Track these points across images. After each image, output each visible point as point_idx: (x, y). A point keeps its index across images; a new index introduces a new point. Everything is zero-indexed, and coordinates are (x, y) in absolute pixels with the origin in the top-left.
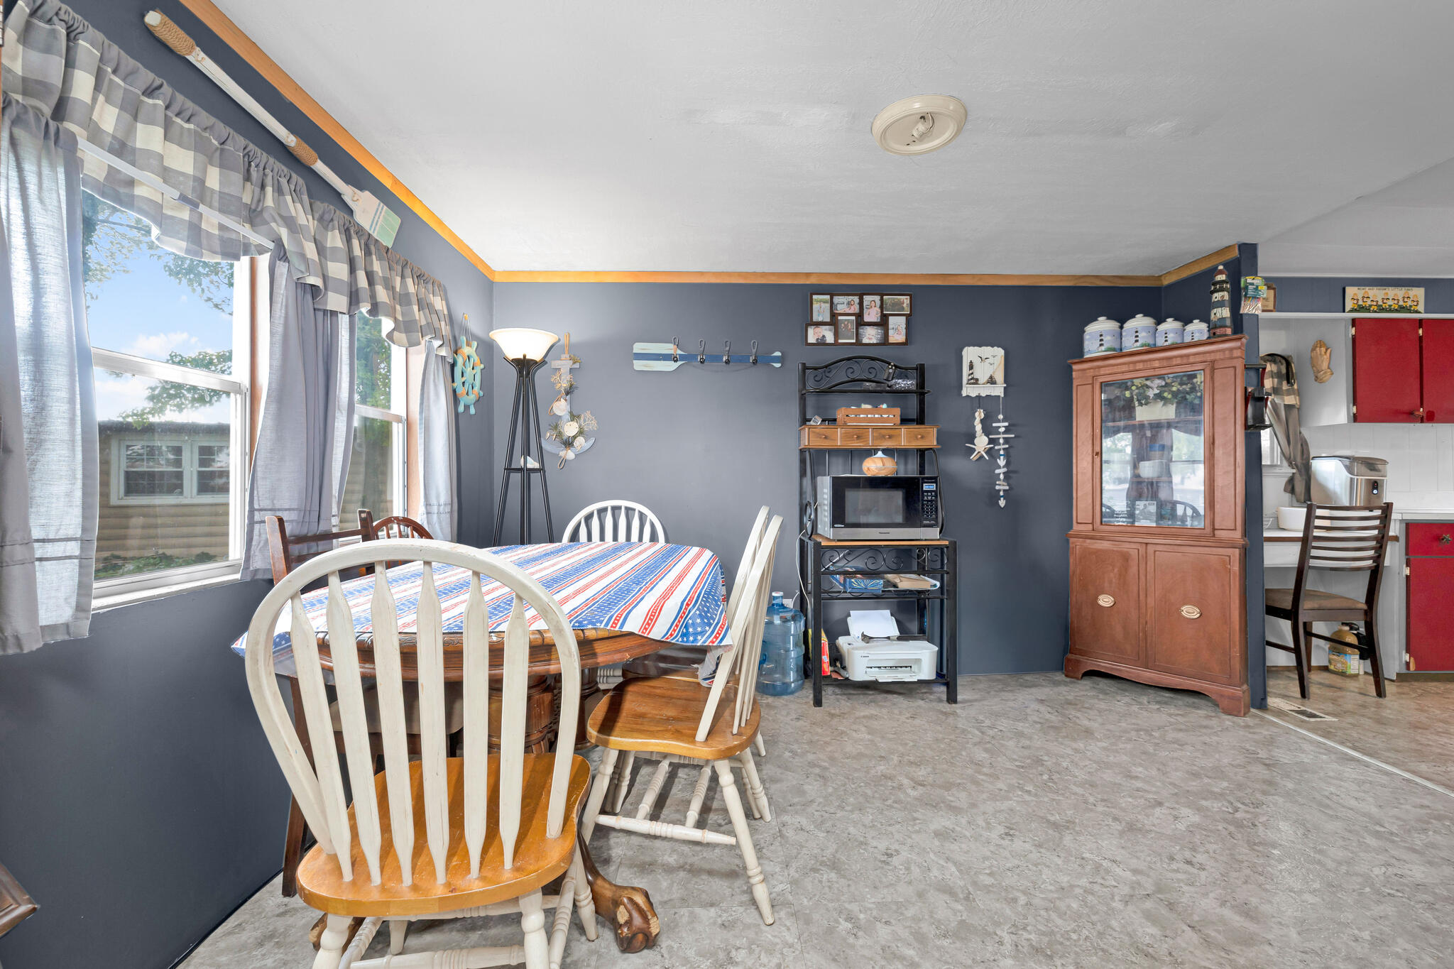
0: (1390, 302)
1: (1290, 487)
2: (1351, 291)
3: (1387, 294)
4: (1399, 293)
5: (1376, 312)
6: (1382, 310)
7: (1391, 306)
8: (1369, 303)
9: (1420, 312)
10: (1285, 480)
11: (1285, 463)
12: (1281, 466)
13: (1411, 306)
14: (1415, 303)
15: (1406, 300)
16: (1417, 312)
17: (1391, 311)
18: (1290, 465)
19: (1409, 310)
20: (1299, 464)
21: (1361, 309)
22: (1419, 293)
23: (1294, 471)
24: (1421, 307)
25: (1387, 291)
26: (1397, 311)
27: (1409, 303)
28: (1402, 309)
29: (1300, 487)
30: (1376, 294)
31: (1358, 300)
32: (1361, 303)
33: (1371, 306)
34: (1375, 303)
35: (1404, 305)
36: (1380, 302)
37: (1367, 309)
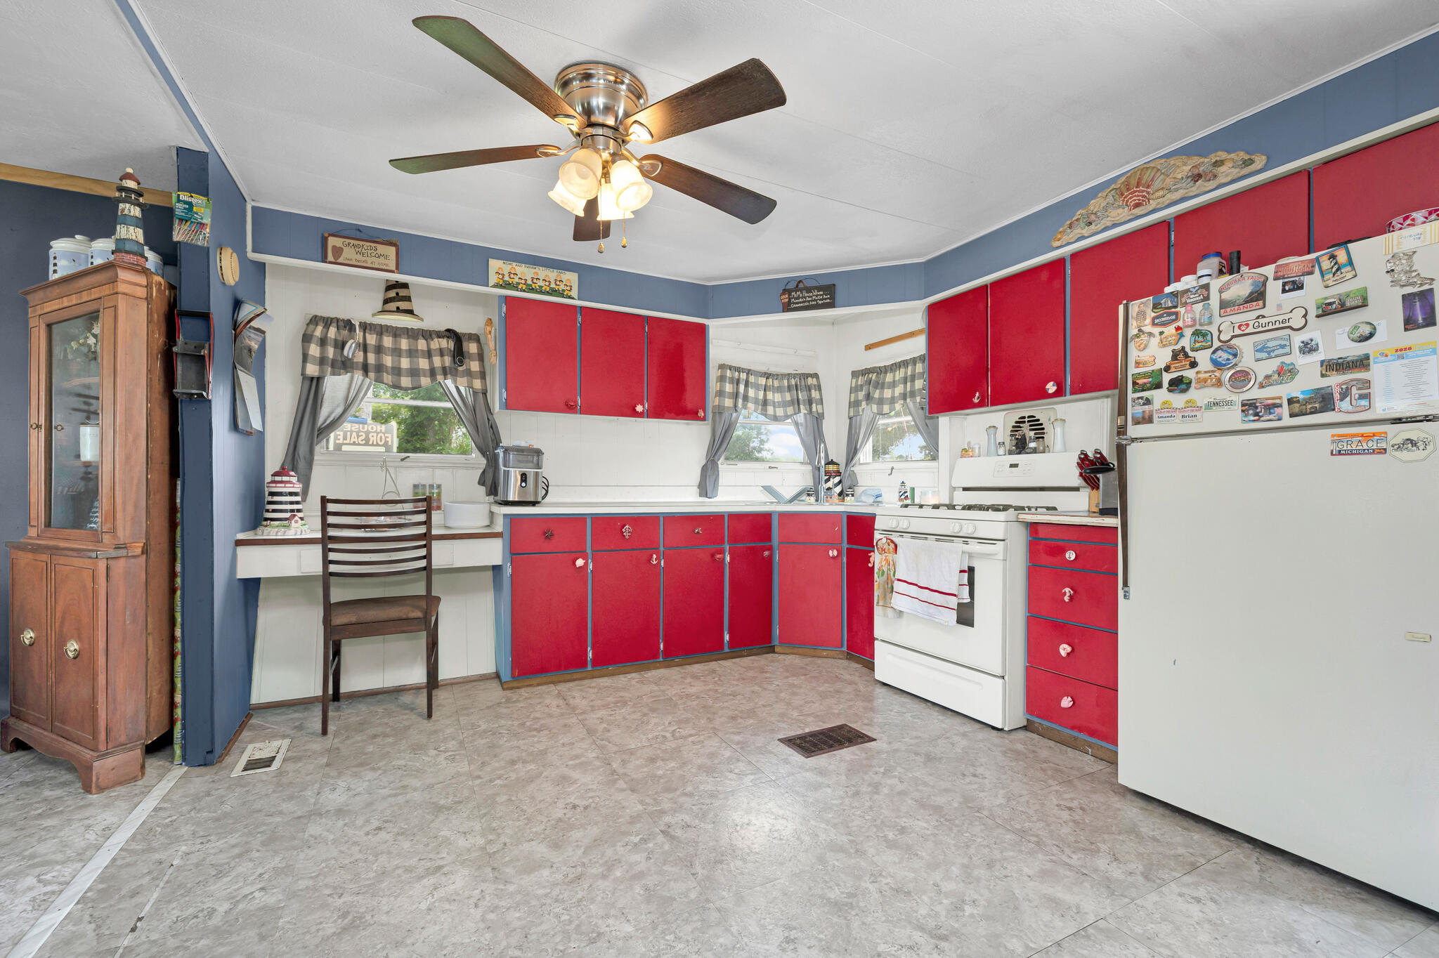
0: (541, 283)
2: (494, 265)
3: (537, 273)
4: (552, 275)
5: (524, 291)
6: (532, 290)
7: (541, 287)
8: (516, 280)
9: (573, 298)
13: (563, 290)
14: (568, 288)
15: (558, 283)
16: (570, 297)
17: (541, 292)
19: (562, 295)
21: (507, 285)
22: (572, 278)
24: (574, 293)
25: (537, 270)
26: (548, 293)
27: (562, 287)
28: (553, 292)
30: (525, 272)
31: (503, 275)
32: (507, 278)
33: (518, 284)
34: (523, 282)
35: (557, 288)
36: (529, 282)
37: (514, 287)
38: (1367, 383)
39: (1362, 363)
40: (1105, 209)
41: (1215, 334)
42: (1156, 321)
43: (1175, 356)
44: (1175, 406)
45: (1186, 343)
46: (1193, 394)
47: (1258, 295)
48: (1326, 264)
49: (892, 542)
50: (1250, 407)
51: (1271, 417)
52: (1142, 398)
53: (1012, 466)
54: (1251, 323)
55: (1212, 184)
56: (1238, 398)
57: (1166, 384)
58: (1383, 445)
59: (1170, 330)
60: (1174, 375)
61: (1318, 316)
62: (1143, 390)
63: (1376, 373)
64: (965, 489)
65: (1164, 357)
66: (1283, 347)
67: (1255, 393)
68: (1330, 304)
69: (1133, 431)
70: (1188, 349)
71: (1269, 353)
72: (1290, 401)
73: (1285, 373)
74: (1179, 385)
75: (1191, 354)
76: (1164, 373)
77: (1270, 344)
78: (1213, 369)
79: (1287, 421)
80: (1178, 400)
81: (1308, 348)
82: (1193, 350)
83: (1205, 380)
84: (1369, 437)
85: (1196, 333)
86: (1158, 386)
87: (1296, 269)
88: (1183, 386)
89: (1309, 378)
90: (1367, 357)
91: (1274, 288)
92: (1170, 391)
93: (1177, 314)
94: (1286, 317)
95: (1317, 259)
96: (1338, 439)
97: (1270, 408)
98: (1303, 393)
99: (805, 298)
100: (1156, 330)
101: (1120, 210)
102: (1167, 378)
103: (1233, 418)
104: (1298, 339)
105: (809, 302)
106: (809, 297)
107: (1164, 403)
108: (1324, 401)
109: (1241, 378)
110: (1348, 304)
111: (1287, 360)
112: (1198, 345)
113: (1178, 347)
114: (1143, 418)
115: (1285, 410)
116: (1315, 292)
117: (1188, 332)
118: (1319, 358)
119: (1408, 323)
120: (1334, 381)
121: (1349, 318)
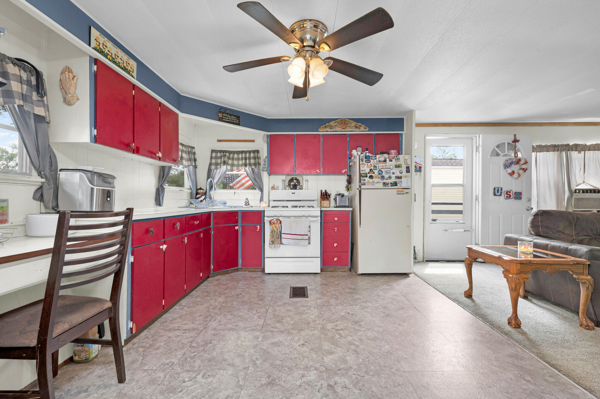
0: (119, 60)
1: (39, 194)
2: (95, 33)
3: (117, 52)
4: (125, 57)
5: (110, 61)
6: (114, 62)
7: (119, 62)
8: (107, 51)
9: (133, 78)
10: (34, 188)
11: (34, 173)
12: (30, 175)
14: (132, 70)
15: (128, 64)
17: (119, 66)
18: (40, 174)
19: (128, 72)
20: (48, 174)
22: (134, 64)
23: (43, 180)
24: (134, 75)
25: (118, 50)
26: (122, 69)
27: (129, 68)
28: (125, 69)
29: (48, 195)
30: (112, 48)
31: (100, 43)
32: (102, 47)
33: (108, 54)
34: (110, 54)
35: (127, 67)
36: (114, 56)
37: (106, 56)
38: (402, 181)
40: (336, 126)
41: (378, 167)
42: (366, 161)
44: (370, 182)
45: (372, 168)
46: (374, 179)
47: (385, 161)
48: (396, 157)
49: (279, 220)
50: (384, 184)
51: (388, 186)
52: (363, 179)
53: (292, 193)
54: (384, 166)
55: (359, 130)
56: (382, 181)
57: (368, 176)
58: (404, 193)
59: (369, 164)
60: (371, 175)
61: (395, 167)
62: (363, 177)
63: (403, 179)
64: (274, 201)
65: (368, 170)
66: (390, 172)
67: (385, 181)
68: (397, 166)
69: (363, 187)
70: (373, 169)
71: (387, 173)
72: (391, 183)
73: (390, 177)
74: (371, 177)
75: (373, 170)
76: (368, 174)
77: (387, 171)
78: (378, 174)
79: (390, 187)
80: (371, 180)
81: (393, 173)
82: (374, 170)
83: (376, 177)
84: (402, 191)
85: (374, 166)
86: (367, 177)
87: (391, 157)
88: (372, 178)
89: (393, 180)
90: (401, 177)
91: (388, 160)
92: (369, 178)
93: (370, 161)
94: (390, 166)
96: (397, 191)
97: (388, 184)
98: (393, 182)
99: (229, 118)
100: (366, 164)
101: (339, 128)
102: (368, 175)
103: (381, 186)
104: (392, 171)
105: (230, 120)
106: (230, 118)
107: (368, 181)
108: (395, 184)
109: (383, 177)
110: (400, 166)
111: (390, 175)
112: (375, 169)
113: (371, 169)
114: (363, 184)
115: (390, 185)
116: (394, 162)
117: (373, 165)
118: (395, 175)
119: (407, 172)
120: (397, 180)
121: (399, 169)
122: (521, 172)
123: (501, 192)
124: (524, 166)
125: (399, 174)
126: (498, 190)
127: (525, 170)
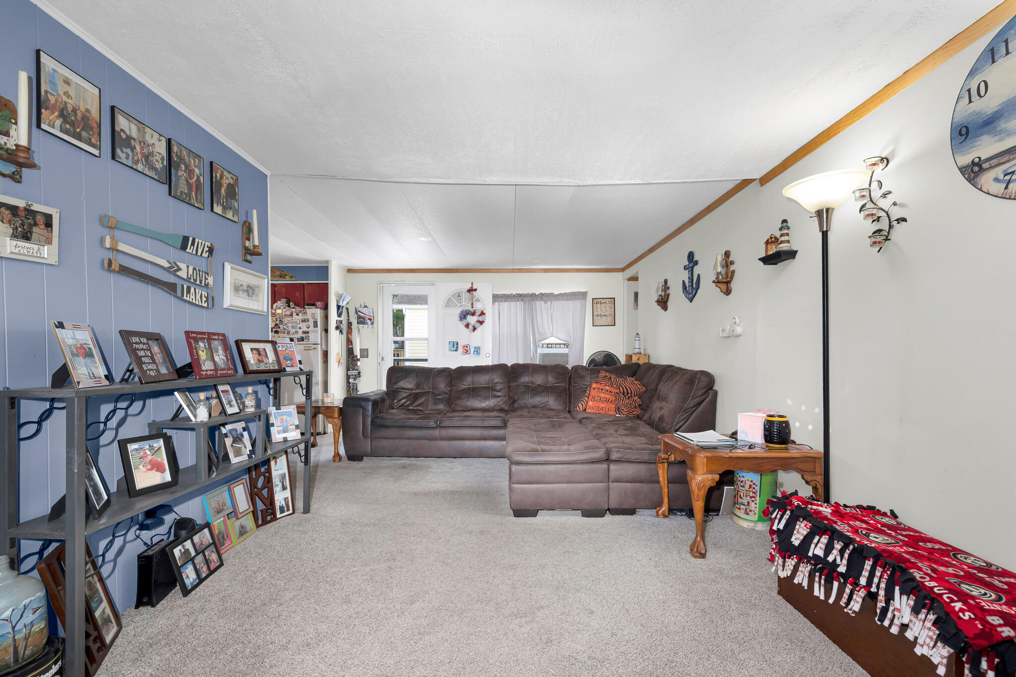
38: (309, 337)
39: (308, 333)
41: (284, 322)
43: (276, 325)
45: (278, 322)
47: (291, 315)
48: (303, 312)
54: (291, 321)
55: (285, 280)
56: (288, 337)
58: (311, 349)
60: (276, 330)
61: (301, 321)
63: (310, 335)
65: (273, 325)
66: (296, 326)
67: (291, 336)
68: (303, 319)
71: (294, 328)
72: (297, 339)
73: (297, 332)
75: (279, 325)
78: (283, 329)
81: (300, 328)
83: (282, 332)
84: (309, 347)
85: (280, 320)
87: (298, 311)
88: (277, 333)
89: (300, 335)
91: (294, 314)
94: (296, 320)
95: (301, 310)
96: (305, 347)
104: (298, 326)
108: (302, 339)
109: (289, 332)
110: (306, 320)
111: (297, 330)
112: (280, 323)
116: (301, 317)
117: (278, 320)
118: (301, 330)
119: (314, 327)
120: (304, 335)
121: (306, 324)
122: (477, 325)
123: (457, 347)
124: (481, 319)
125: (306, 329)
126: (454, 344)
127: (481, 323)
